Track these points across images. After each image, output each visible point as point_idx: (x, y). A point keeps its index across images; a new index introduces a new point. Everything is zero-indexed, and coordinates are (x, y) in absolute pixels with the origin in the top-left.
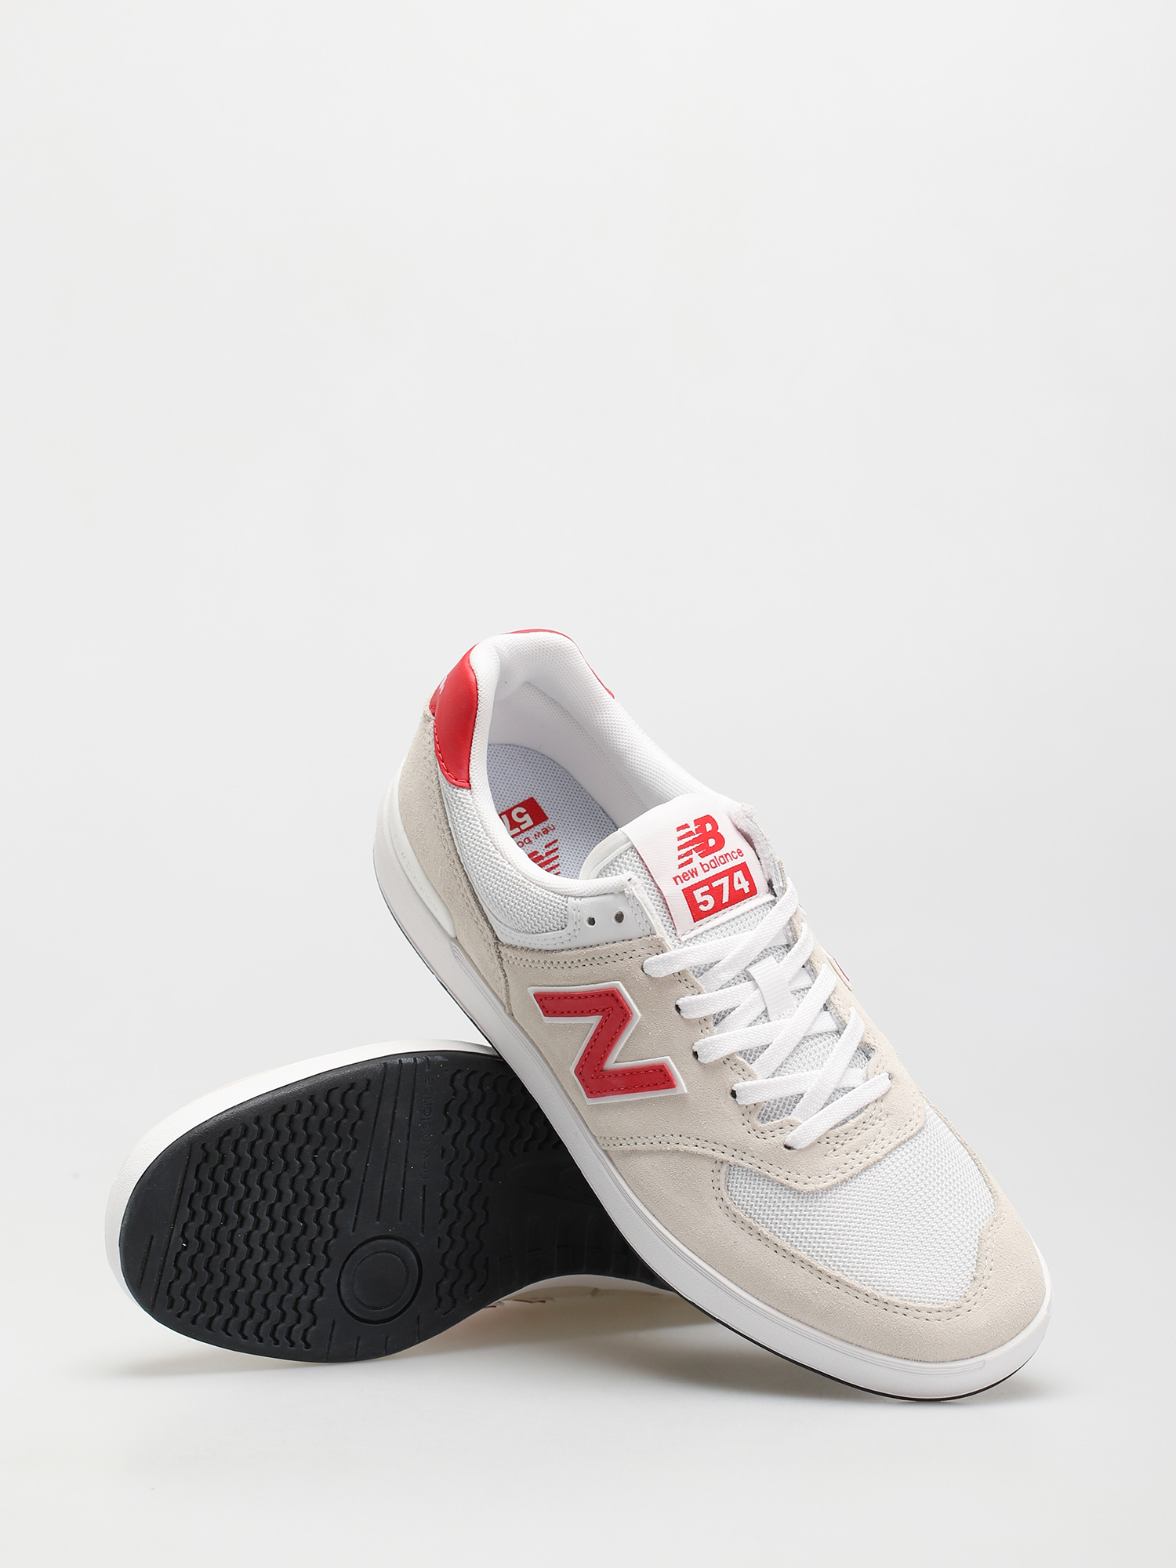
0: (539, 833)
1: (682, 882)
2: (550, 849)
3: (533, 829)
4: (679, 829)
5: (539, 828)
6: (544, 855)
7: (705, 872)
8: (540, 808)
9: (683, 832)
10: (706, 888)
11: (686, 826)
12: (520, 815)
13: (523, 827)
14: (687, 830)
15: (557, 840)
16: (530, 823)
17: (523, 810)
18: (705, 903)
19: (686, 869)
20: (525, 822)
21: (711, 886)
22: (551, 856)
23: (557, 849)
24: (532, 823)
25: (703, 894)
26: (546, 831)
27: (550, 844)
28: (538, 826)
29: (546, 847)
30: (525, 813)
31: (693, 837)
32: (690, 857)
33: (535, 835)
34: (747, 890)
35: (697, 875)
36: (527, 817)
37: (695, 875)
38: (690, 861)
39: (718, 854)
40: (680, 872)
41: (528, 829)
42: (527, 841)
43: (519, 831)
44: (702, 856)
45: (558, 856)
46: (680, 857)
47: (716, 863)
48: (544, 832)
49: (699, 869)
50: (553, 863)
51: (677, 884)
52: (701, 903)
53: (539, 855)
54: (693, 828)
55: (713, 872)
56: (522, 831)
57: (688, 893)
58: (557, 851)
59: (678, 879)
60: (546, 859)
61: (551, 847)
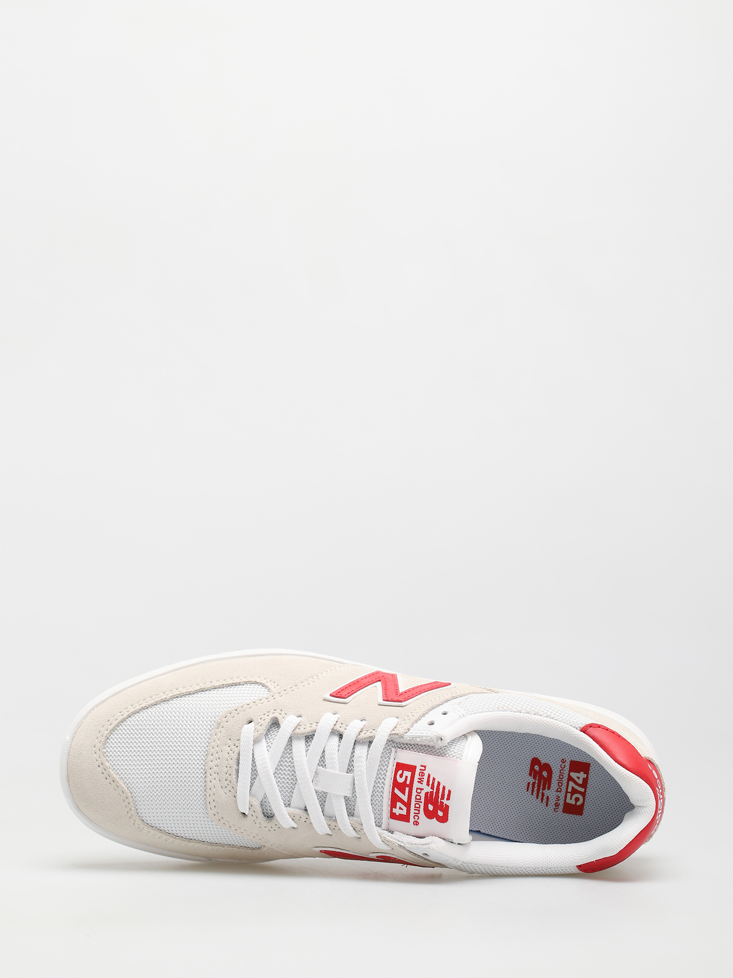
0: (559, 800)
1: (420, 770)
2: (545, 797)
3: (564, 799)
4: (450, 792)
5: (561, 802)
6: (544, 792)
7: (417, 789)
8: (573, 814)
9: (446, 793)
10: (408, 782)
11: (448, 799)
12: (577, 799)
13: (569, 795)
14: (446, 797)
15: (547, 806)
16: (568, 801)
17: (579, 803)
18: (401, 776)
19: (426, 777)
20: (571, 799)
21: (408, 786)
22: (540, 795)
23: (542, 802)
24: (567, 801)
25: (407, 777)
26: (557, 805)
27: (547, 800)
28: (563, 803)
29: (548, 797)
30: (576, 803)
31: (440, 797)
32: (430, 786)
33: (559, 797)
34: (394, 810)
35: (418, 782)
36: (573, 802)
37: (419, 780)
38: (428, 784)
39: (422, 805)
40: (426, 773)
41: (566, 796)
42: (559, 790)
43: (568, 791)
44: (426, 794)
45: (537, 798)
46: (434, 779)
47: (418, 801)
48: (557, 803)
49: (420, 786)
50: (536, 792)
51: (421, 766)
52: (403, 772)
53: (546, 789)
54: (445, 801)
55: (414, 793)
56: (567, 792)
57: (412, 769)
58: (540, 800)
59: (423, 768)
60: (541, 791)
61: (546, 799)
